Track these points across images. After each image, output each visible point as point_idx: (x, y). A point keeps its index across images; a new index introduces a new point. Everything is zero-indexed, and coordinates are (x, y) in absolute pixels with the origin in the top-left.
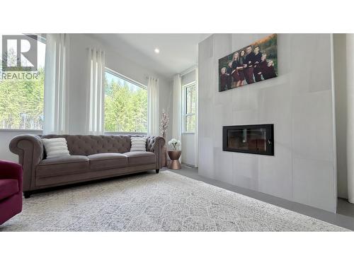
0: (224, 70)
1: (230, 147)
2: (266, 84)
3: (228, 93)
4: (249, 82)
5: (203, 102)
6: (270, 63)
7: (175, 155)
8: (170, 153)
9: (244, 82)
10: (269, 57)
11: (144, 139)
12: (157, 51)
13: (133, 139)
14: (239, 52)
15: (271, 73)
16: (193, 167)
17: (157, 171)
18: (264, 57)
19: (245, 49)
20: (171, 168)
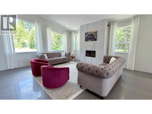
0: (86, 36)
1: (87, 55)
2: (94, 42)
3: (87, 42)
4: (91, 41)
5: (81, 43)
6: (96, 37)
7: (73, 57)
8: (72, 57)
9: (90, 40)
10: (95, 36)
11: (65, 53)
12: (67, 26)
13: (61, 53)
14: (90, 32)
15: (95, 40)
16: (78, 60)
17: (69, 62)
18: (94, 36)
19: (91, 32)
20: (72, 61)
